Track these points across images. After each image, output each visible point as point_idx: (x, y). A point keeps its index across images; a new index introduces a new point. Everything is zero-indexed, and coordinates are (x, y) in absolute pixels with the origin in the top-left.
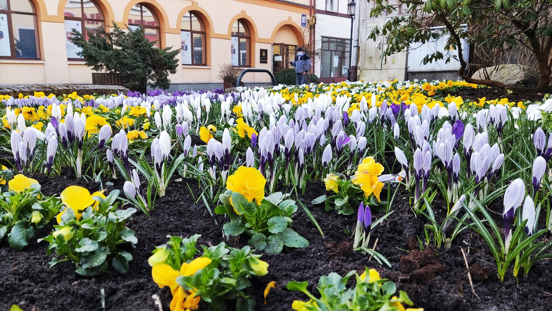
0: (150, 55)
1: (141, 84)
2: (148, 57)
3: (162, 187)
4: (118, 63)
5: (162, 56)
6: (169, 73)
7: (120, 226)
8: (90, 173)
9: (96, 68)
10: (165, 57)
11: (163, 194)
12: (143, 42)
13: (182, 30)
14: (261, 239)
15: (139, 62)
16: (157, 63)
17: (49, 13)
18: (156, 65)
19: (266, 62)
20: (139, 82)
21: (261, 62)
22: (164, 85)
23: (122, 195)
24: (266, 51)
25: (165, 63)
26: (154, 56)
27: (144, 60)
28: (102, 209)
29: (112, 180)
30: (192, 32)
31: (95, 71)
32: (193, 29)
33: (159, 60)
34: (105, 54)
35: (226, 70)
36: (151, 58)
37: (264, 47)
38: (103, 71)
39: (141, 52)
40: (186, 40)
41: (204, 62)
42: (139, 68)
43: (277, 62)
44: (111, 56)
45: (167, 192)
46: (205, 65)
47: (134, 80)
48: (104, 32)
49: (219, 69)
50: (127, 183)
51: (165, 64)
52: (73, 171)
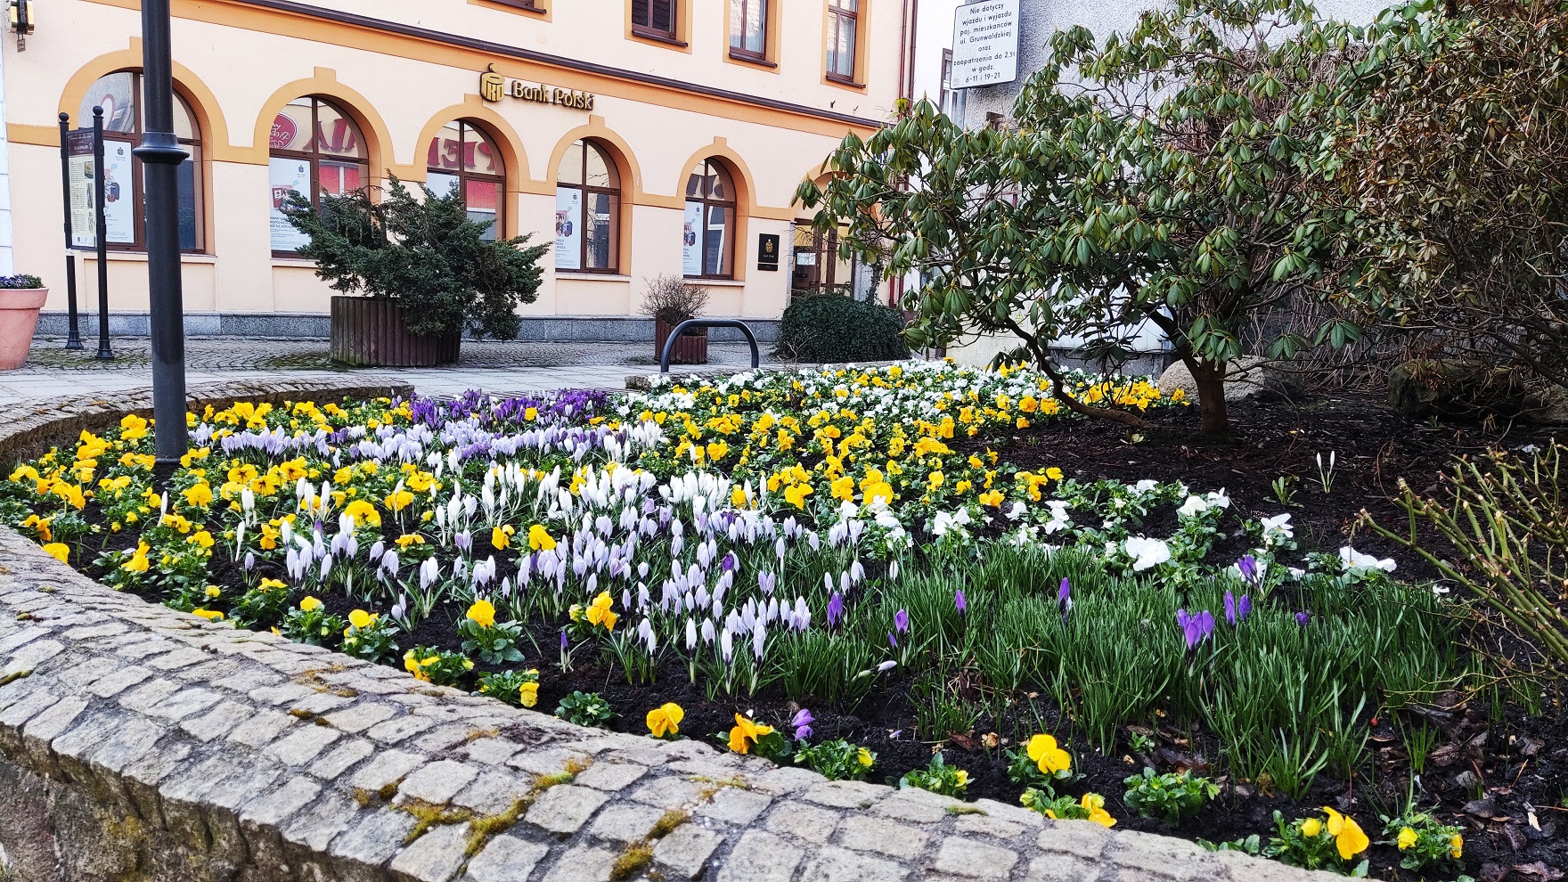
0: (474, 259)
1: (448, 326)
2: (469, 265)
3: (427, 608)
4: (395, 279)
5: (503, 262)
6: (517, 301)
7: (388, 639)
8: (359, 592)
9: (342, 285)
10: (510, 263)
11: (427, 616)
12: (458, 229)
13: (560, 185)
14: (488, 655)
15: (446, 276)
16: (490, 278)
17: (234, 141)
18: (487, 282)
19: (775, 268)
20: (442, 322)
21: (761, 268)
22: (505, 326)
23: (391, 617)
24: (775, 239)
25: (510, 277)
26: (483, 261)
27: (458, 270)
28: (377, 626)
29: (381, 600)
30: (586, 189)
31: (339, 293)
32: (589, 183)
33: (494, 271)
34: (366, 255)
35: (662, 293)
36: (477, 266)
37: (770, 228)
38: (359, 293)
39: (454, 250)
40: (570, 208)
41: (612, 265)
42: (445, 289)
43: (802, 267)
44: (381, 260)
45: (431, 614)
46: (616, 272)
47: (432, 319)
48: (366, 203)
49: (646, 291)
50: (395, 607)
51: (510, 281)
52: (343, 587)
